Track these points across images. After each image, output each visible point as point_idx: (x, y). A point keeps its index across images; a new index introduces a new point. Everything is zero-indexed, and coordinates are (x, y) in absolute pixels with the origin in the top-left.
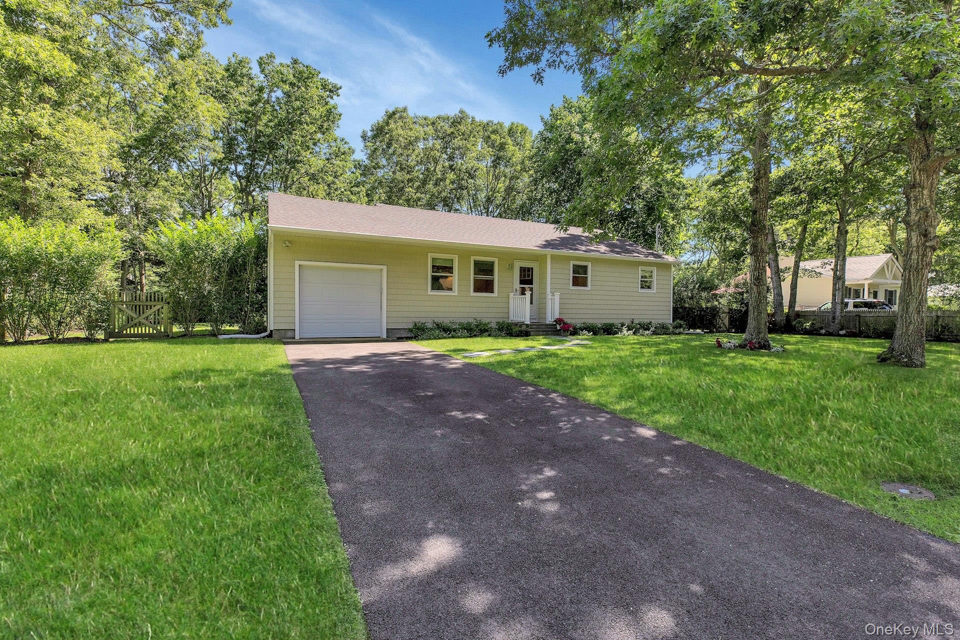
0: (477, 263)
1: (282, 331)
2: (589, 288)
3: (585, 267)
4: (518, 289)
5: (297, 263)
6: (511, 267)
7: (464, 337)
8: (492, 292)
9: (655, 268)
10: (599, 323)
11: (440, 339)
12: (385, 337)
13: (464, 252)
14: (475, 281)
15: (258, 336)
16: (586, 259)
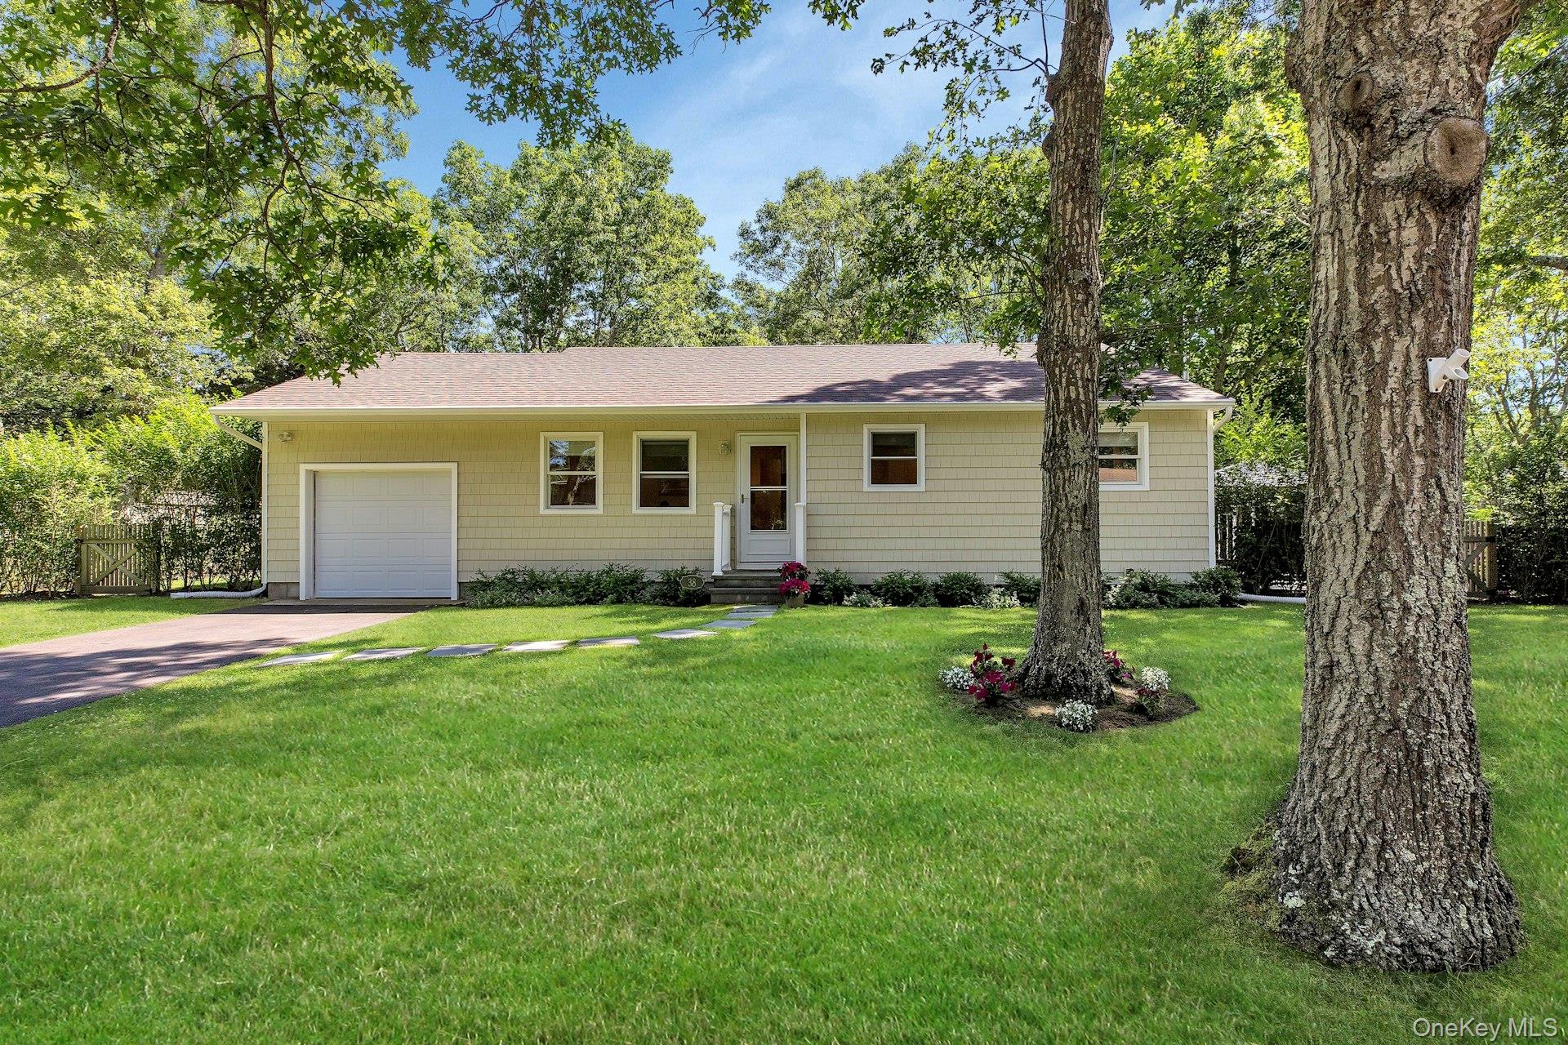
0: (646, 446)
1: (282, 587)
2: (921, 485)
3: (912, 437)
4: (748, 496)
5: (303, 468)
6: (730, 448)
7: (550, 605)
8: (686, 504)
9: (1146, 425)
10: (933, 574)
11: (498, 607)
12: (454, 597)
13: (615, 425)
14: (644, 483)
15: (247, 594)
16: (911, 418)
